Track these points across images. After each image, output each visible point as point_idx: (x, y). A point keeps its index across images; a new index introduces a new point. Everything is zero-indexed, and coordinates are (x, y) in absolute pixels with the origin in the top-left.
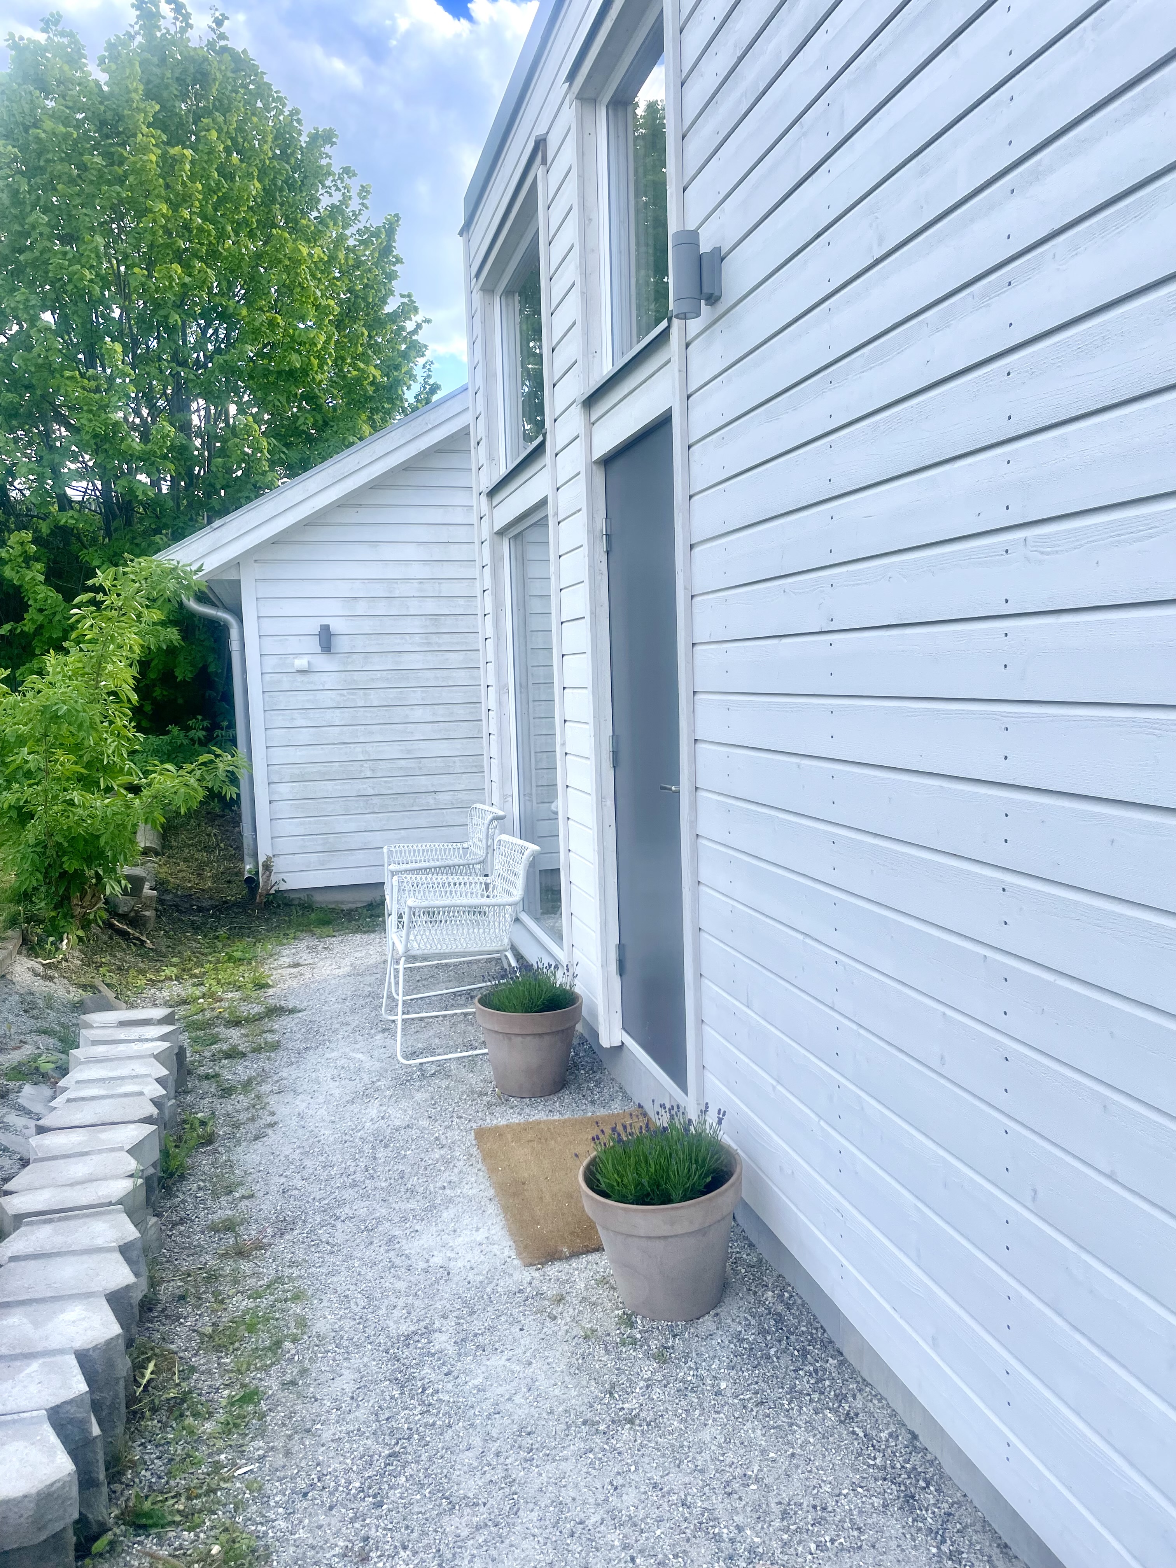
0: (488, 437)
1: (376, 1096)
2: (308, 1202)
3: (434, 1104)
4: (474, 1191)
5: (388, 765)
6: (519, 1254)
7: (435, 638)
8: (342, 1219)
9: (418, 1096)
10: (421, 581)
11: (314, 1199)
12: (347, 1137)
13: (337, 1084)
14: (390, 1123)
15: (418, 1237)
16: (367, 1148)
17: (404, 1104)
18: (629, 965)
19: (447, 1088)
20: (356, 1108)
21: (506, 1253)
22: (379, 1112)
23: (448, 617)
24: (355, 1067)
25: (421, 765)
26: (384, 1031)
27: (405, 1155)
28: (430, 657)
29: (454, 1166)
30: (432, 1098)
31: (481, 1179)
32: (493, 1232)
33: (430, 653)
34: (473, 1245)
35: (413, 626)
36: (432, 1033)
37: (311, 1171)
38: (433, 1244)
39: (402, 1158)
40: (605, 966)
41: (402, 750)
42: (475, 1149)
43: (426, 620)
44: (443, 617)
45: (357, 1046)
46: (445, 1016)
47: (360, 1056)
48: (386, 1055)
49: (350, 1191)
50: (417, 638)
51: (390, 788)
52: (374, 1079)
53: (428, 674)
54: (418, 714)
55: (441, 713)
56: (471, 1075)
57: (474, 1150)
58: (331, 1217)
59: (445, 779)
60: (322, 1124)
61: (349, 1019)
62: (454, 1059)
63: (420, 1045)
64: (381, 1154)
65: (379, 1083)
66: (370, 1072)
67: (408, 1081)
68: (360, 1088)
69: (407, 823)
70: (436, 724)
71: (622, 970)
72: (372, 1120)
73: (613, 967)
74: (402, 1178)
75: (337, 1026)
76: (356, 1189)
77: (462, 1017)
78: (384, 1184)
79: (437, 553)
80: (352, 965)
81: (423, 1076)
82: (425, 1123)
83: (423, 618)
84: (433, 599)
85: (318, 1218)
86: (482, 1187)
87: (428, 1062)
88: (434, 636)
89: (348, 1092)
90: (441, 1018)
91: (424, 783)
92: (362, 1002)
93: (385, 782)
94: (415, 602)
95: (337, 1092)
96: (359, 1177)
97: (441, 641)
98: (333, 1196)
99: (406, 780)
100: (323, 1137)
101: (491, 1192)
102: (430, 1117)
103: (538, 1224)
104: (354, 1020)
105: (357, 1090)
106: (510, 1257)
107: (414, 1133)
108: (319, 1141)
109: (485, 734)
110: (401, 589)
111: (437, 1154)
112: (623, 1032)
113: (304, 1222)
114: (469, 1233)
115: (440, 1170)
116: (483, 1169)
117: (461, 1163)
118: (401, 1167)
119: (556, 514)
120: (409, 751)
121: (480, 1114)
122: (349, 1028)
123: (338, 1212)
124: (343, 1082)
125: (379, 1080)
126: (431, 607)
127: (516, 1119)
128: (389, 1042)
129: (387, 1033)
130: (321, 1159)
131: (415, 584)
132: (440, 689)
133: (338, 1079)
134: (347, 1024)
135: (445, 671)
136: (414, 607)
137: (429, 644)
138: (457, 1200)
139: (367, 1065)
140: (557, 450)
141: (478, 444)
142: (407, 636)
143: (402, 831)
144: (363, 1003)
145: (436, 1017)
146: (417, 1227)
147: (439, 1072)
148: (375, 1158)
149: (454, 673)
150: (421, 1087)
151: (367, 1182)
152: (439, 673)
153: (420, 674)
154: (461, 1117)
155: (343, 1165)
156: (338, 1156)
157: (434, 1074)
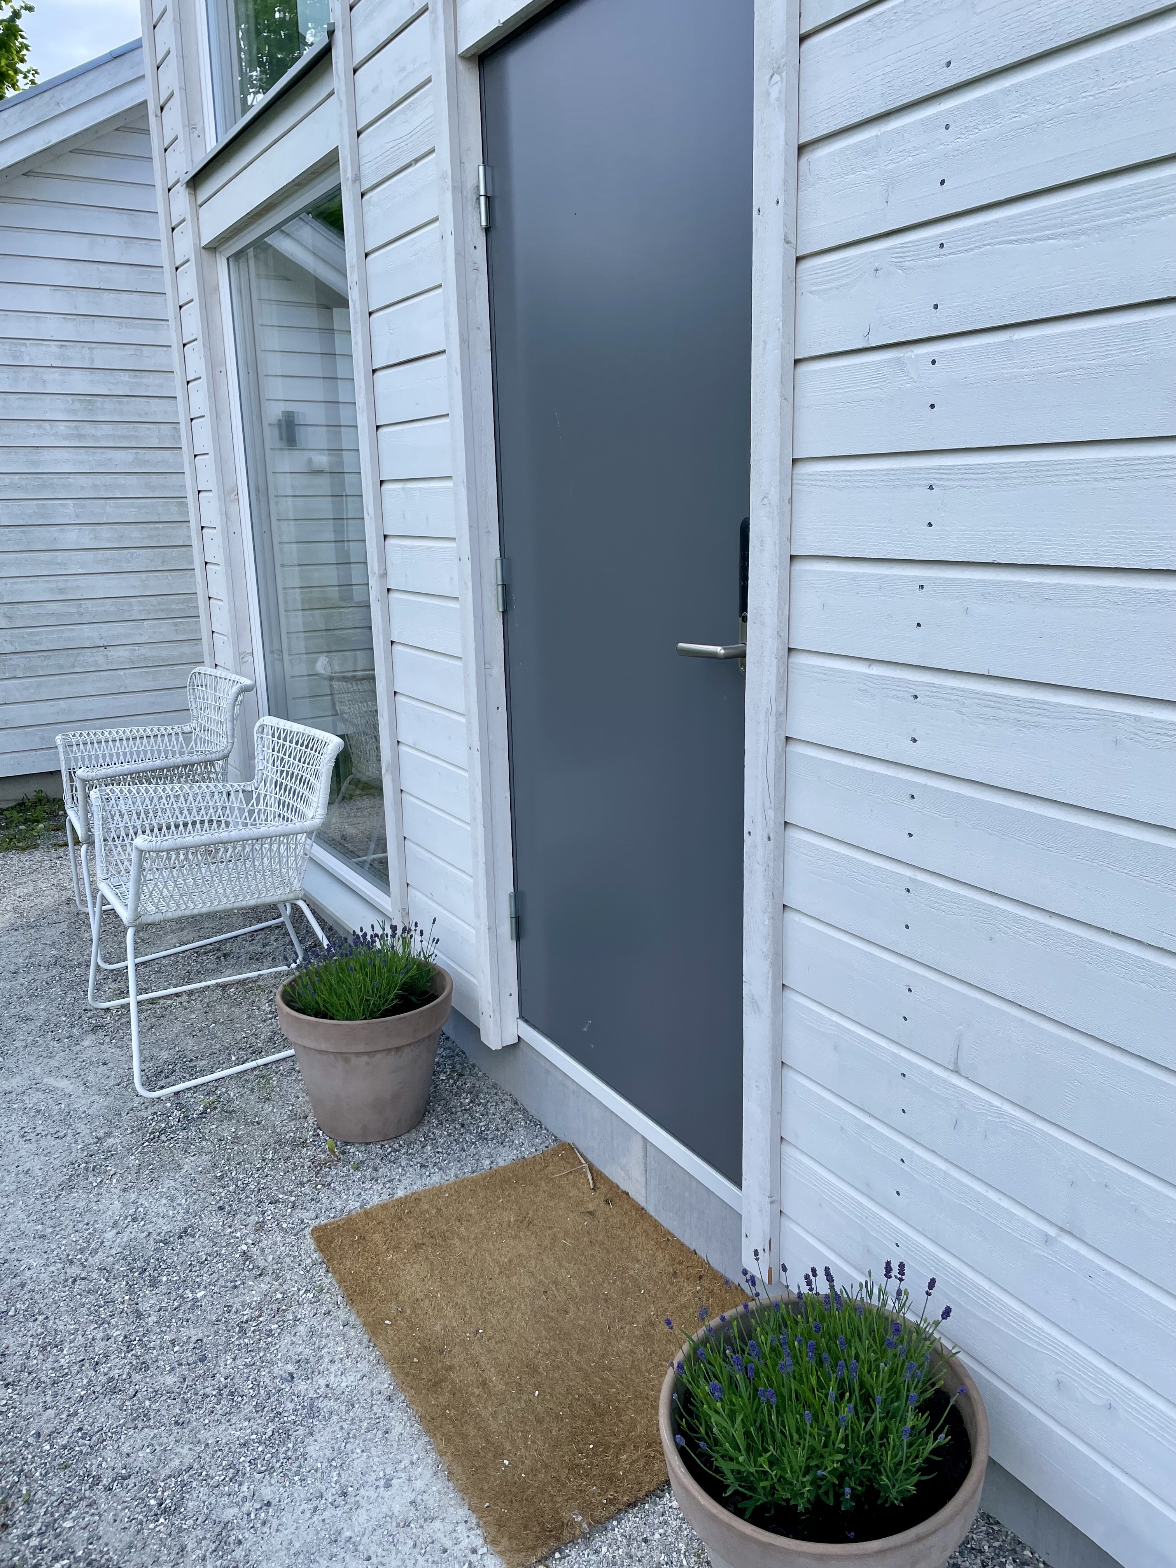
0: (185, 89)
1: (111, 1170)
2: (27, 1445)
3: (222, 1177)
4: (351, 1379)
5: (33, 610)
6: (492, 1541)
7: (89, 429)
8: (105, 1481)
9: (188, 1163)
10: (63, 343)
11: (38, 1435)
12: (74, 1270)
13: (33, 1146)
14: (150, 1227)
15: (275, 1523)
16: (118, 1290)
17: (168, 1184)
18: (531, 924)
19: (236, 1139)
20: (77, 1200)
21: (465, 1542)
22: (125, 1205)
23: (107, 399)
24: (60, 1111)
25: (82, 610)
26: (94, 1029)
27: (195, 1300)
28: (83, 455)
29: (296, 1319)
30: (215, 1166)
31: (357, 1350)
32: (419, 1484)
33: (83, 451)
34: (392, 1527)
35: (55, 409)
36: (177, 1027)
37: (18, 1361)
38: (310, 1536)
39: (192, 1308)
40: (492, 928)
41: (52, 589)
42: (322, 1272)
43: (73, 401)
44: (99, 399)
45: (54, 1063)
46: (191, 993)
47: (63, 1084)
48: (112, 1082)
49: (107, 1405)
50: (62, 428)
51: (37, 643)
52: (101, 1133)
53: (82, 480)
54: (71, 537)
55: (106, 537)
56: (268, 1107)
57: (321, 1274)
58: (81, 1482)
59: (118, 628)
60: (21, 1243)
61: (29, 1009)
62: (231, 1077)
63: (165, 1055)
64: (149, 1301)
65: (111, 1141)
66: (89, 1119)
67: (162, 1131)
68: (77, 1154)
69: (66, 691)
70: (101, 552)
71: (519, 932)
72: (115, 1224)
73: (506, 928)
74: (203, 1359)
75: (11, 1023)
76: (118, 1399)
77: (219, 991)
78: (170, 1380)
79: (84, 304)
80: (15, 910)
81: (187, 1121)
82: (216, 1221)
83: (69, 398)
84: (83, 372)
85: (55, 1485)
86: (364, 1366)
87: (189, 1089)
88: (86, 425)
89: (57, 1163)
90: (185, 997)
91: (89, 634)
92: (44, 975)
93: (30, 634)
94: (56, 375)
95: (35, 1165)
96: (117, 1367)
97: (99, 434)
98: (75, 1424)
99: (62, 631)
100: (28, 1274)
101: (384, 1380)
102: (221, 1208)
103: (503, 1455)
104: (40, 1010)
105: (72, 1158)
106: (474, 1551)
107: (200, 1245)
108: (22, 1285)
109: (198, 565)
110: (32, 354)
111: (255, 1292)
112: (520, 1022)
113: (28, 1502)
114: (373, 1494)
115: (270, 1333)
116: (353, 1319)
117: (307, 1310)
118: (195, 1333)
119: (357, 179)
120: (61, 591)
121: (307, 1189)
122: (32, 1026)
123: (92, 1463)
124: (43, 1143)
125: (109, 1135)
126: (79, 383)
127: (375, 1196)
128: (110, 1052)
129: (101, 1033)
130: (35, 1328)
131: (53, 348)
132: (102, 501)
133: (32, 1136)
134: (28, 1019)
135: (108, 477)
136: (54, 381)
137: (80, 436)
138: (326, 1405)
139: (81, 1104)
140: (357, 60)
141: (162, 109)
142: (47, 424)
143: (61, 702)
144: (47, 976)
145: (177, 995)
146: (267, 1493)
147: (211, 1106)
148: (139, 1315)
149: (122, 480)
150: (188, 1142)
151: (136, 1377)
152: (99, 480)
153: (71, 479)
154: (277, 1201)
155: (80, 1340)
156: (66, 1318)
157: (205, 1112)
